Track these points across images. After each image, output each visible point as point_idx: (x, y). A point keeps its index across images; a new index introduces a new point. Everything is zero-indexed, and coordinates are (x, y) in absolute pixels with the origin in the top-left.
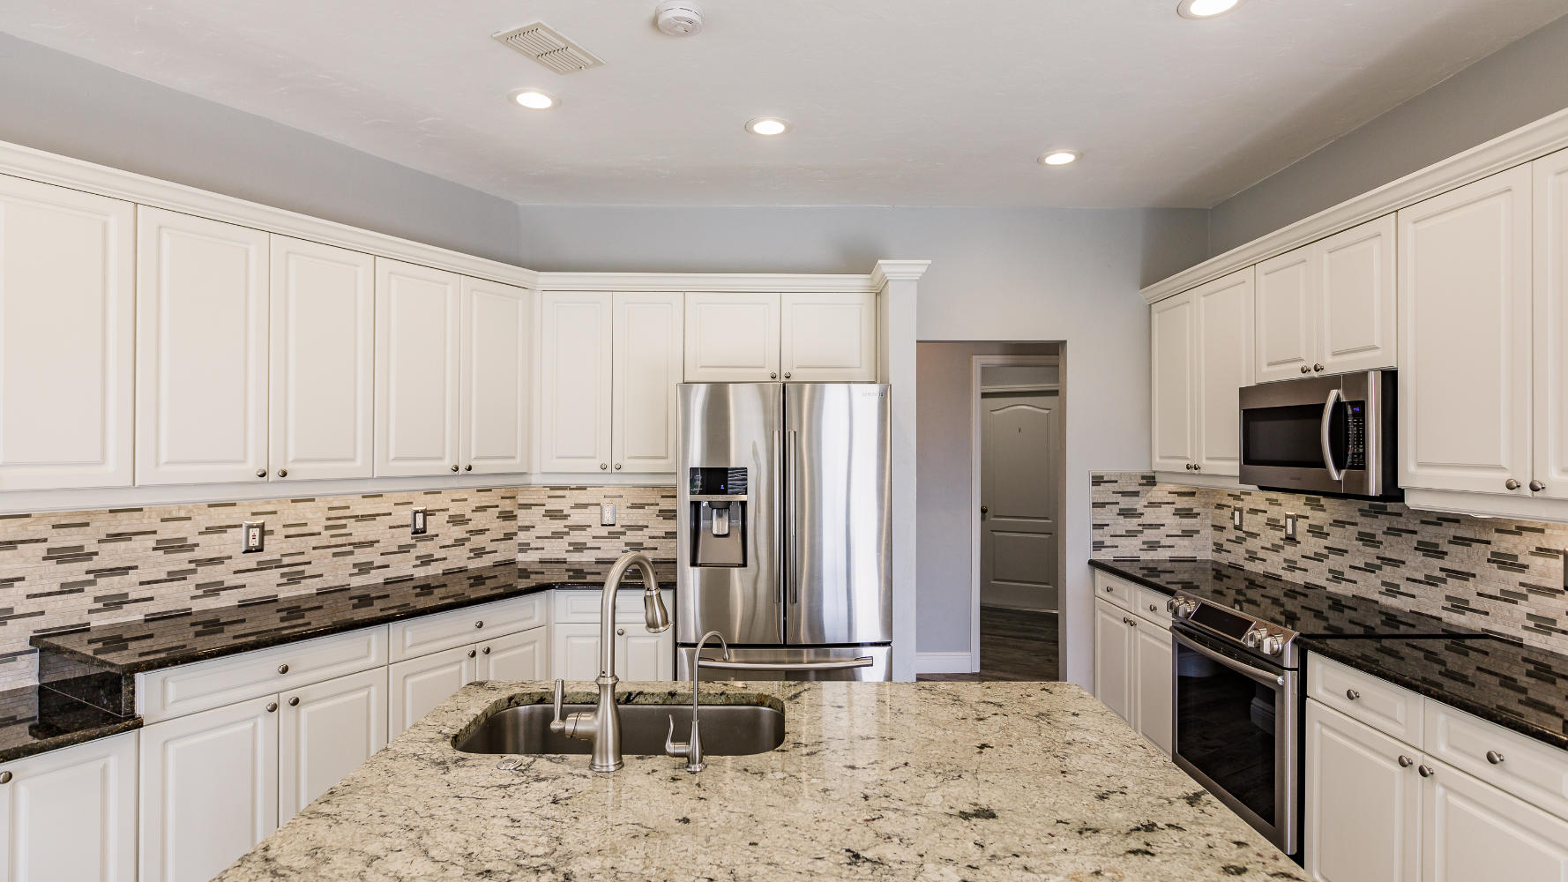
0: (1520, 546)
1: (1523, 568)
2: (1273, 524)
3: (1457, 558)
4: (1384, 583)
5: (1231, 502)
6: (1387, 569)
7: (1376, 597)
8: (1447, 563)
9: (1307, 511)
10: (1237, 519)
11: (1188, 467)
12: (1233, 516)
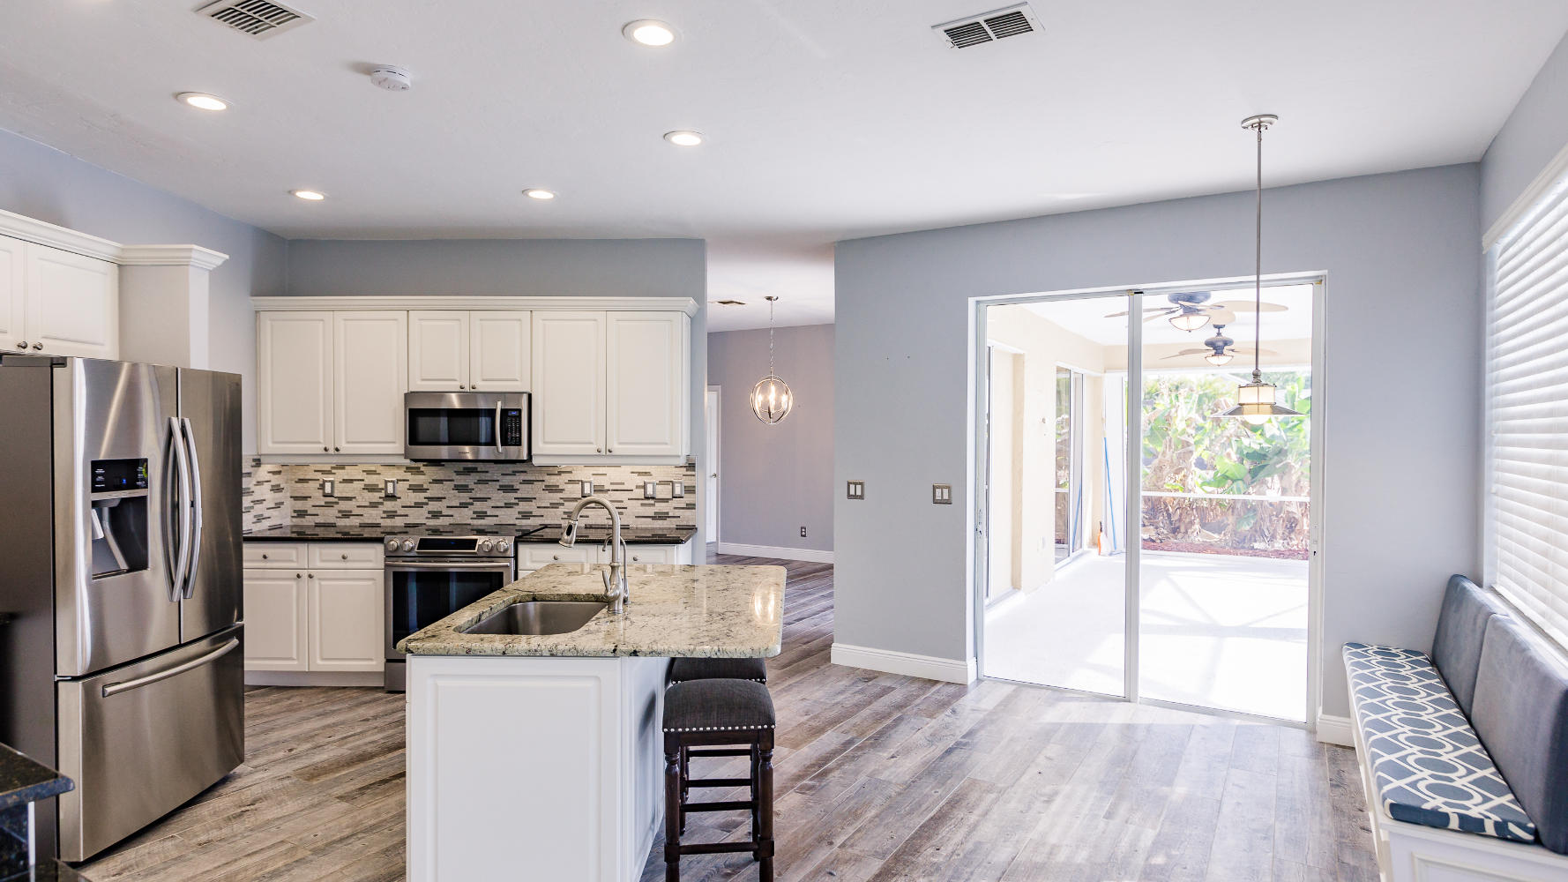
0: (558, 480)
1: (561, 491)
3: (525, 491)
4: (474, 513)
6: (477, 504)
7: (470, 521)
9: (408, 476)
10: (328, 489)
11: (326, 449)
12: (322, 487)
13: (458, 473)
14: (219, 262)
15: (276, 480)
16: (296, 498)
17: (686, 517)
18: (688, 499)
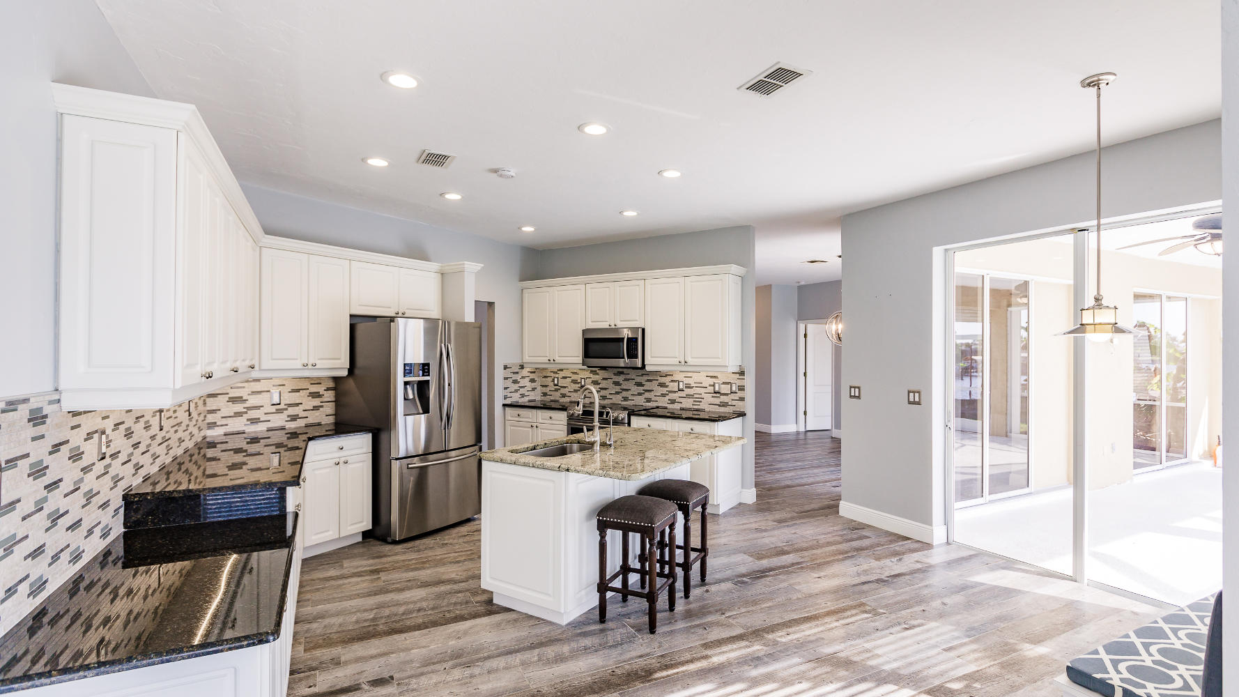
0: (665, 380)
1: (667, 386)
2: (574, 382)
3: (648, 386)
4: (623, 397)
5: (552, 375)
6: (624, 392)
7: (620, 402)
8: (645, 388)
9: (591, 375)
10: (556, 382)
11: (549, 360)
12: (553, 380)
13: (615, 374)
14: (479, 268)
15: (532, 376)
16: (543, 386)
17: (740, 406)
18: (740, 394)
